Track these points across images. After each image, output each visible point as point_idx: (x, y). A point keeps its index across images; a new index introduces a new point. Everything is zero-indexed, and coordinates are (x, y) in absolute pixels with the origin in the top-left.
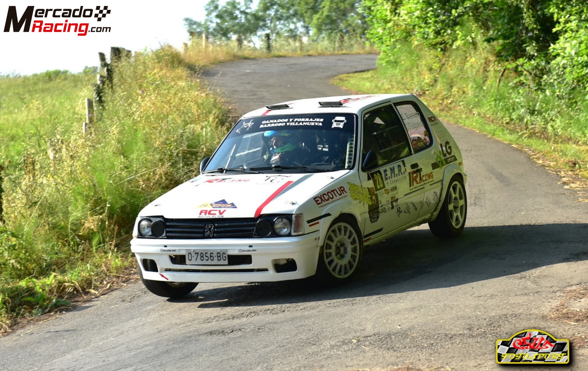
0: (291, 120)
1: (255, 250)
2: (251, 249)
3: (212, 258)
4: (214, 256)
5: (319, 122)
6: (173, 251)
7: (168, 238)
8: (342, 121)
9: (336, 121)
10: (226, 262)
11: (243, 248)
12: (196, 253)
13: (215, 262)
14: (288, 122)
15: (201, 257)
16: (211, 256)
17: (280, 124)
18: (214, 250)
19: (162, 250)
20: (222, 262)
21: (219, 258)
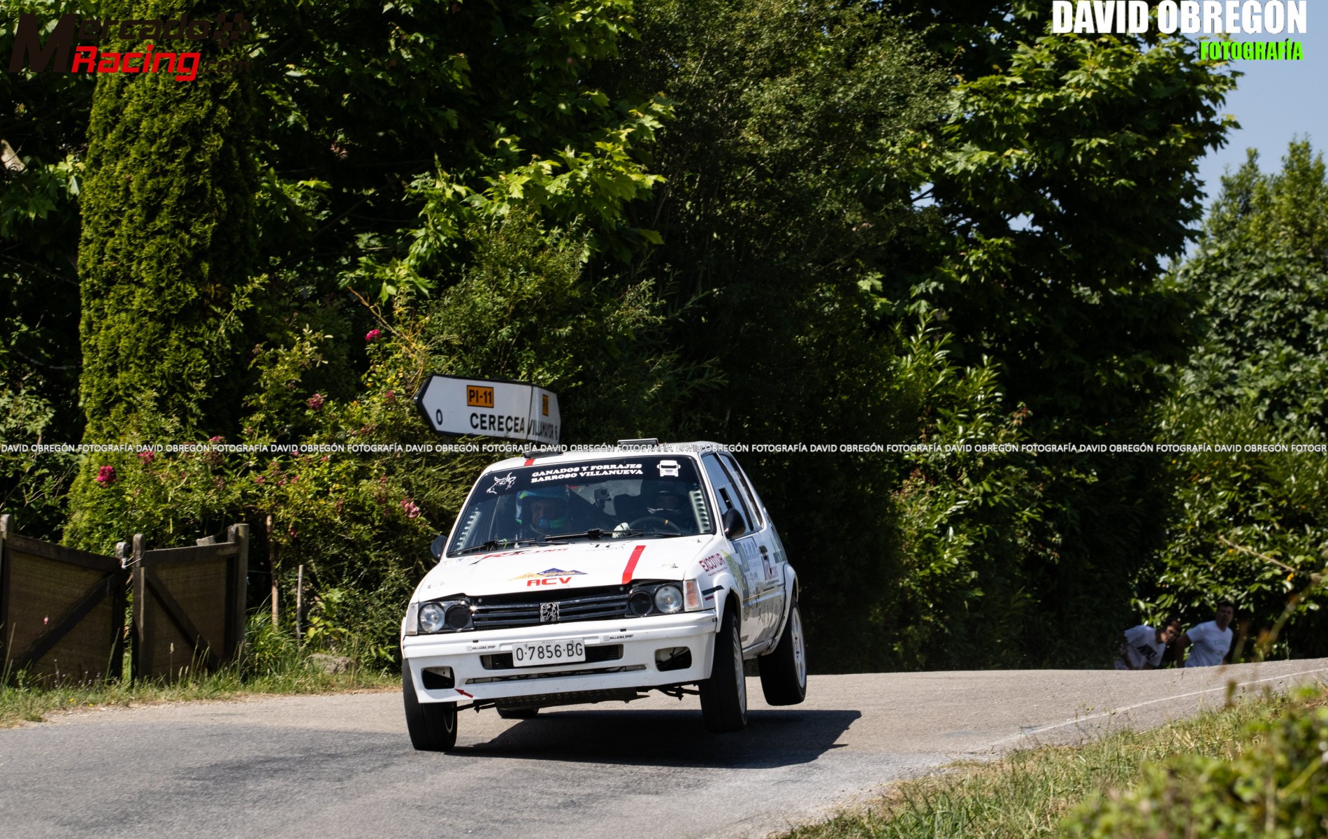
0: (585, 468)
1: (628, 637)
2: (625, 634)
3: (558, 654)
4: (561, 649)
5: (637, 469)
6: (490, 647)
7: (477, 629)
8: (675, 467)
9: (663, 467)
10: (583, 658)
11: (611, 634)
12: (529, 648)
13: (564, 658)
14: (581, 470)
15: (540, 653)
16: (556, 651)
17: (567, 476)
18: (561, 641)
19: (469, 648)
20: (575, 658)
21: (571, 653)
